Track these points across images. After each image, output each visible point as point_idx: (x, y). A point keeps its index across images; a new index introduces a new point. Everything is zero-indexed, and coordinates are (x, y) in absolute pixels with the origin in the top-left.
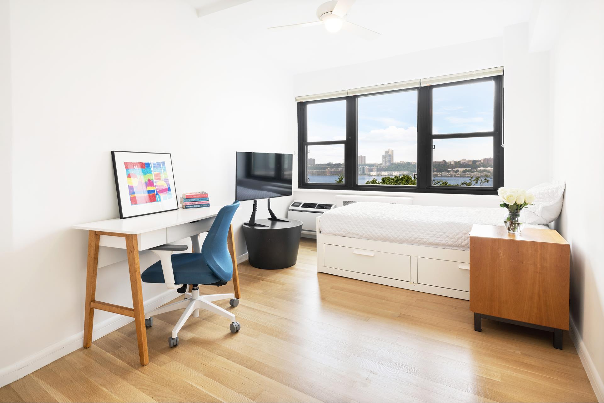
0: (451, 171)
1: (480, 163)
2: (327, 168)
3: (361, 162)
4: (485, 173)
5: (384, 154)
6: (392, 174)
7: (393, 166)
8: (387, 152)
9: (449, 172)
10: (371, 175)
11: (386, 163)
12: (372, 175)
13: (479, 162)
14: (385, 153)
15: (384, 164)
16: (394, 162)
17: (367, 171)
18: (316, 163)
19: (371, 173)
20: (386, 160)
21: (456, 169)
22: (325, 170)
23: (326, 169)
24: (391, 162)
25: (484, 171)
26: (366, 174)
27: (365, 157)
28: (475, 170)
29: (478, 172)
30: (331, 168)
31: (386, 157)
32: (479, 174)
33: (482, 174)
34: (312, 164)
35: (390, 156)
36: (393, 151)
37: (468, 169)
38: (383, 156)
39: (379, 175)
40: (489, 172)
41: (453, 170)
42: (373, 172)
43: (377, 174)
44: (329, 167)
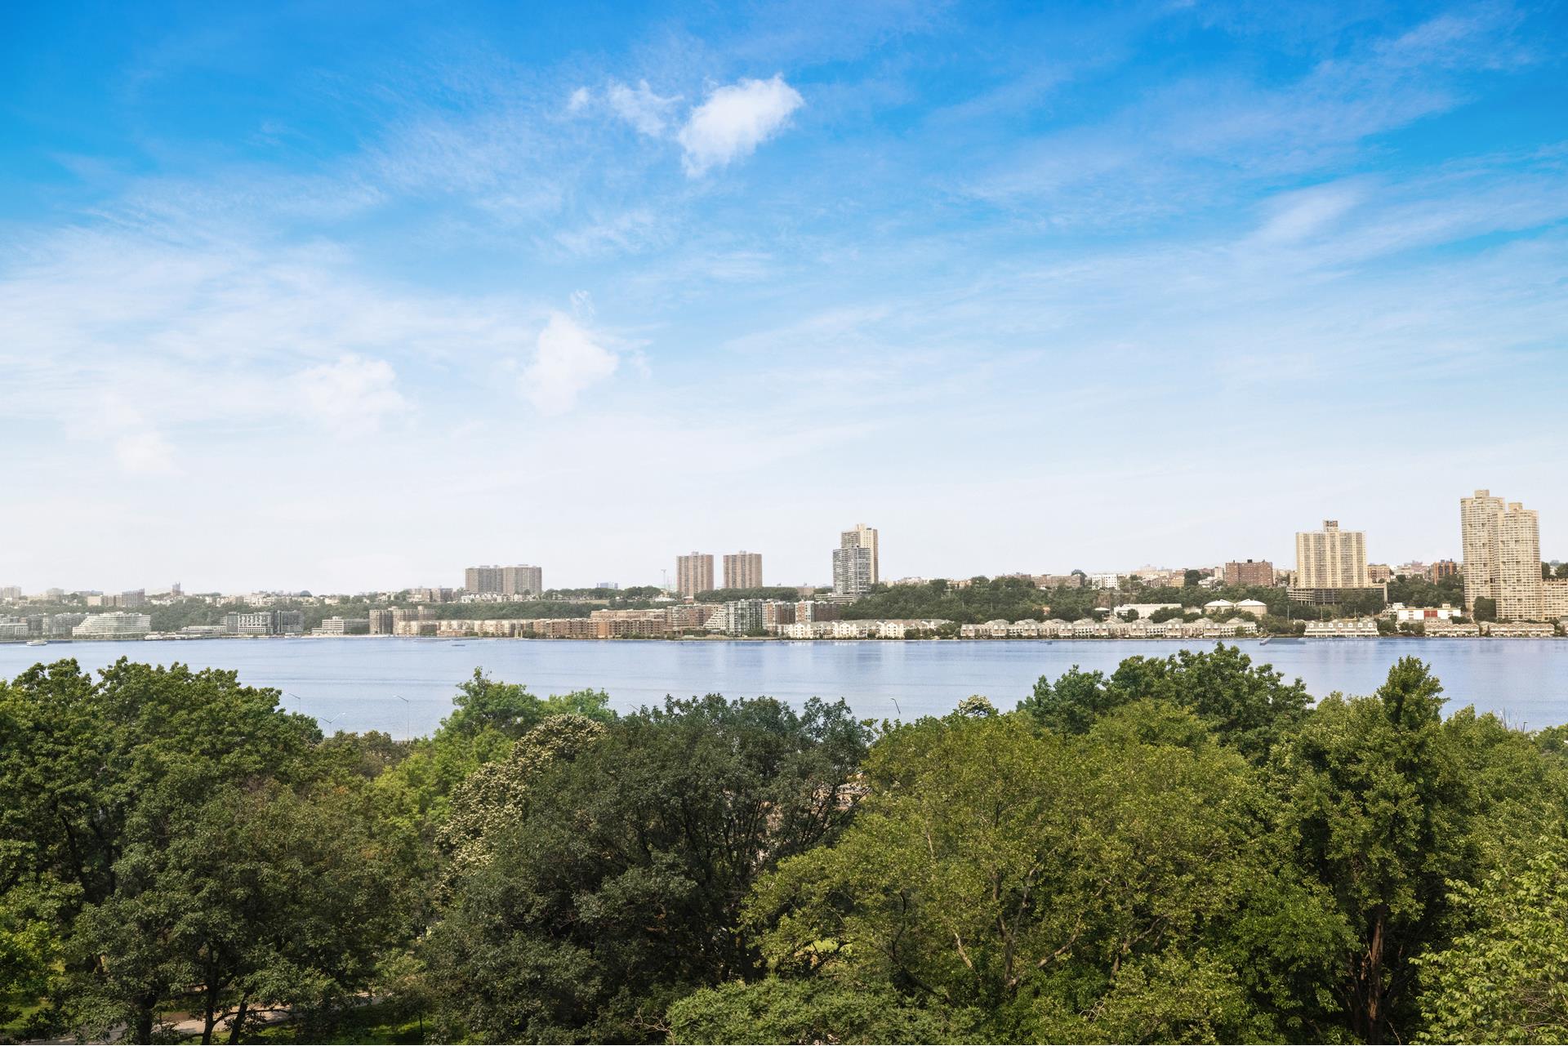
0: (1107, 614)
1: (1212, 582)
2: (598, 608)
3: (744, 582)
4: (1234, 623)
5: (839, 547)
6: (878, 631)
7: (878, 599)
8: (850, 538)
9: (1099, 618)
10: (789, 638)
11: (847, 587)
12: (791, 636)
13: (1210, 578)
14: (844, 542)
15: (839, 591)
16: (881, 579)
17: (771, 621)
18: (546, 587)
19: (790, 630)
20: (847, 572)
21: (1124, 609)
22: (589, 617)
23: (594, 613)
24: (869, 578)
25: (1232, 614)
26: (766, 633)
27: (759, 557)
28: (1199, 611)
29: (1210, 617)
30: (614, 606)
31: (847, 559)
32: (1216, 626)
33: (1224, 627)
34: (527, 593)
35: (862, 553)
36: (875, 531)
37: (1171, 606)
38: (835, 554)
39: (821, 638)
40: (1249, 617)
41: (1117, 609)
42: (799, 626)
43: (815, 632)
44: (606, 602)
